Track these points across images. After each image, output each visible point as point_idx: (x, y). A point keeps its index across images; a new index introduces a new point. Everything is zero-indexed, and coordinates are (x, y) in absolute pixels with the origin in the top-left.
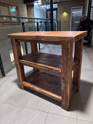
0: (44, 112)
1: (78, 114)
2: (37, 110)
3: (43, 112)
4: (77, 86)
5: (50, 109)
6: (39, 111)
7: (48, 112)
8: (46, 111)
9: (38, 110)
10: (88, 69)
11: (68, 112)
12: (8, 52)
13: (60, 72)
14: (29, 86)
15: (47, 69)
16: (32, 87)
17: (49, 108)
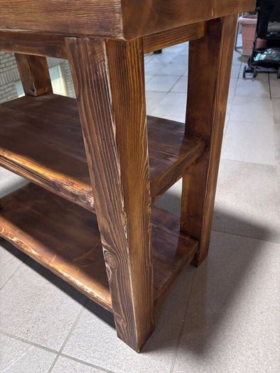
0: (44, 348)
1: (176, 367)
2: (18, 339)
3: (39, 349)
4: (196, 245)
5: (71, 339)
6: (26, 342)
7: (61, 351)
8: (52, 348)
9: (23, 340)
10: (263, 165)
11: (141, 355)
12: (11, 88)
13: (89, 203)
14: (7, 234)
15: (41, 181)
16: (15, 239)
17: (66, 333)
